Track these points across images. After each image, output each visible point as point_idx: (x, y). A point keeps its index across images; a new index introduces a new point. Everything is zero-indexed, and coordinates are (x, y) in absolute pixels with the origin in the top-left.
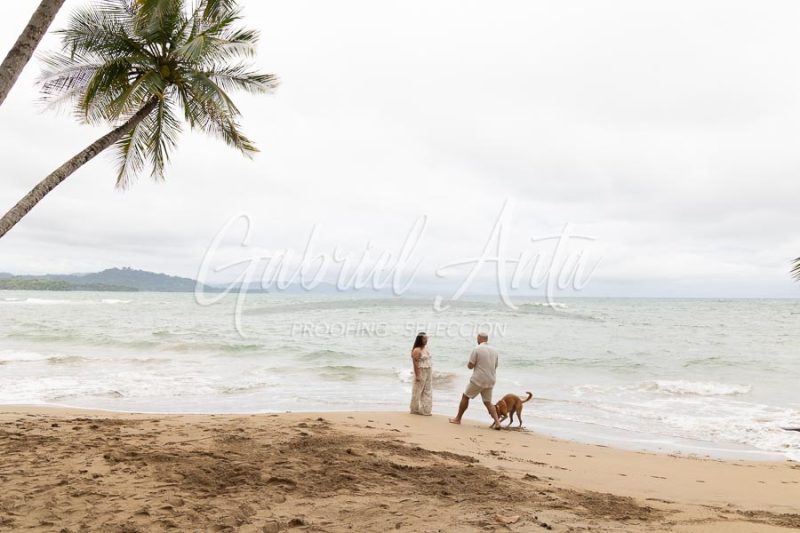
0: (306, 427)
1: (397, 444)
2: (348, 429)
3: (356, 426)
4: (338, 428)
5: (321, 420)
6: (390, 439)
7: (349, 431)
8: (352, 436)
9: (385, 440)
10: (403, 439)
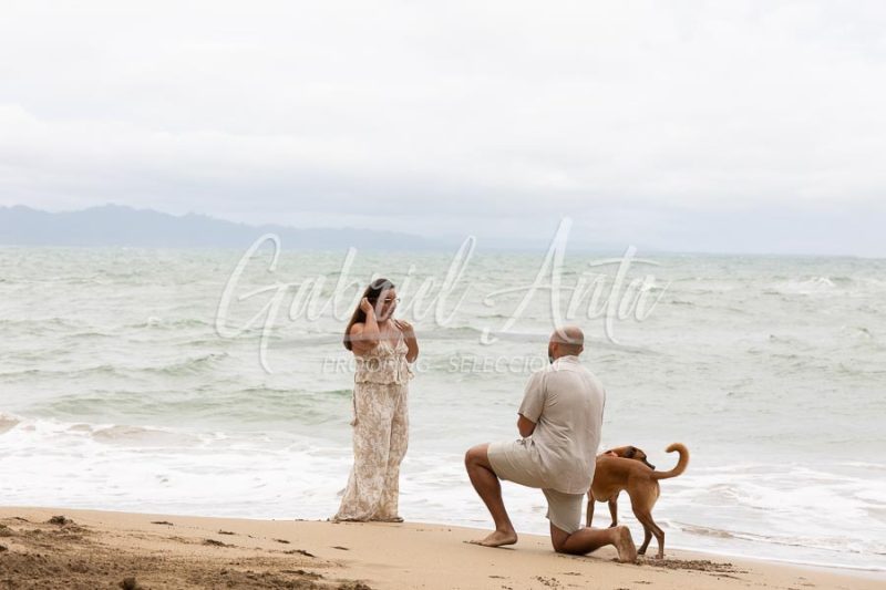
0: (7, 535)
1: (297, 578)
2: (143, 544)
3: (174, 538)
4: (114, 543)
5: (60, 521)
6: (276, 570)
7: (149, 548)
8: (154, 559)
9: (258, 571)
10: (317, 571)
